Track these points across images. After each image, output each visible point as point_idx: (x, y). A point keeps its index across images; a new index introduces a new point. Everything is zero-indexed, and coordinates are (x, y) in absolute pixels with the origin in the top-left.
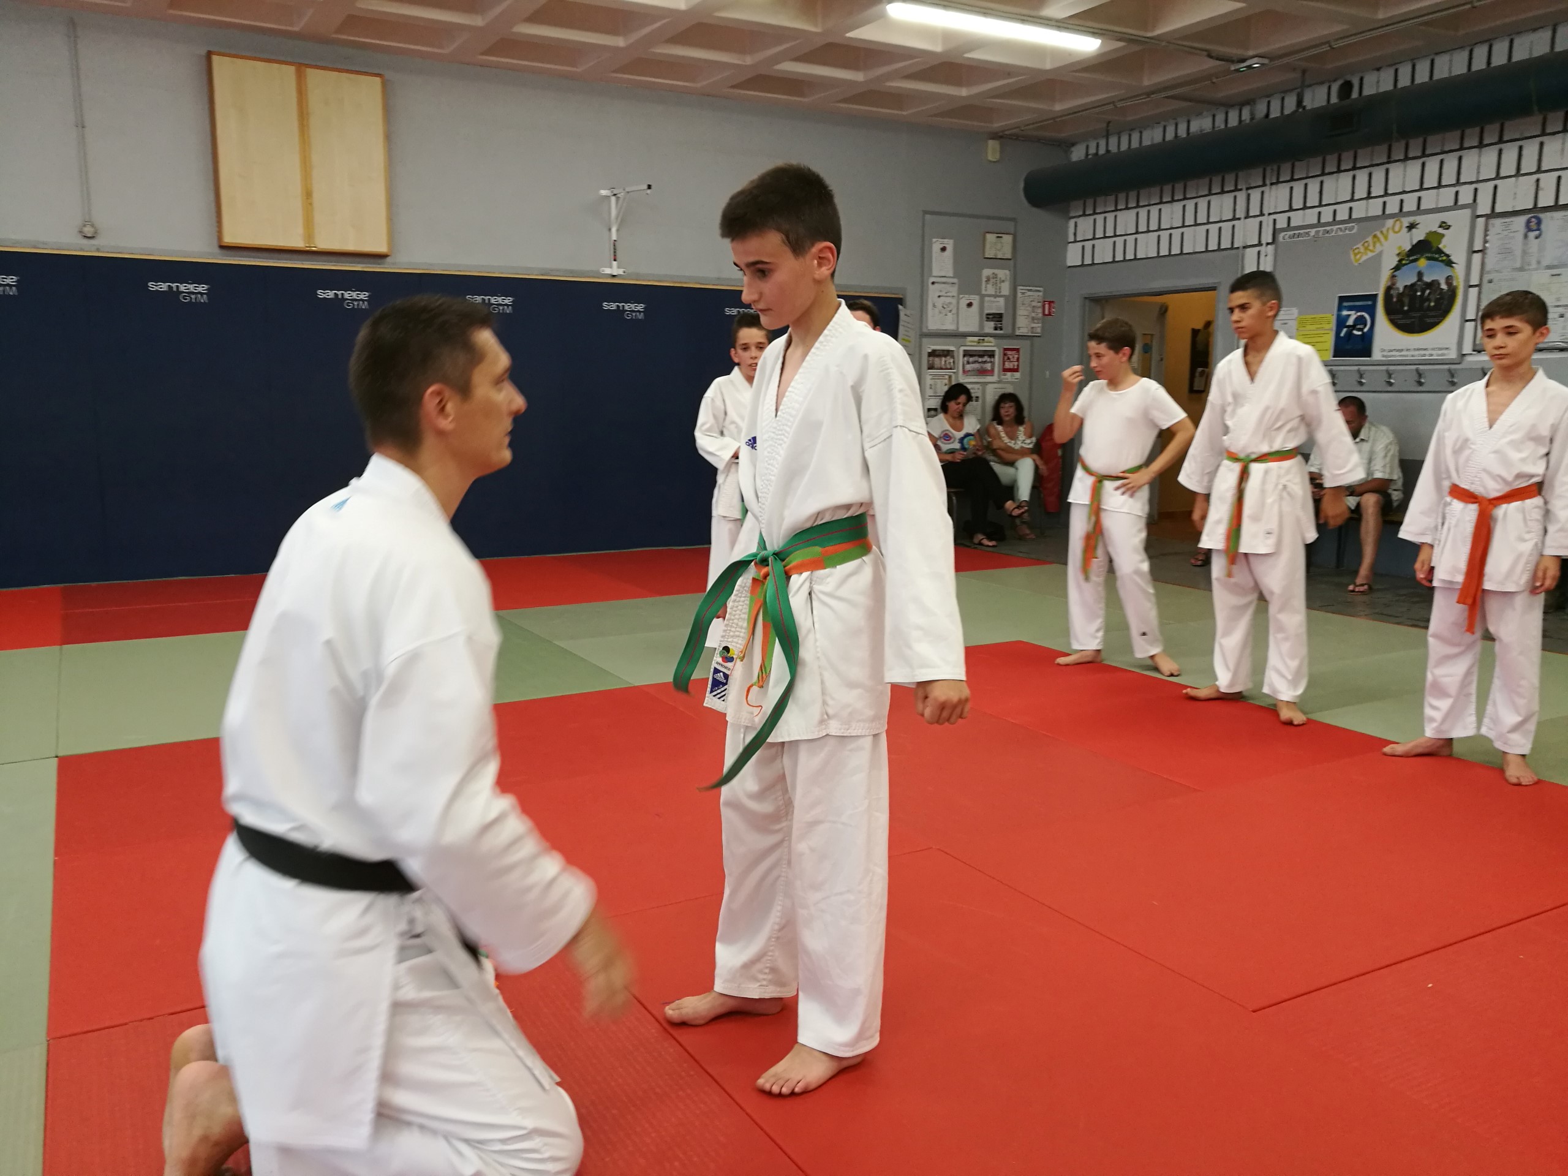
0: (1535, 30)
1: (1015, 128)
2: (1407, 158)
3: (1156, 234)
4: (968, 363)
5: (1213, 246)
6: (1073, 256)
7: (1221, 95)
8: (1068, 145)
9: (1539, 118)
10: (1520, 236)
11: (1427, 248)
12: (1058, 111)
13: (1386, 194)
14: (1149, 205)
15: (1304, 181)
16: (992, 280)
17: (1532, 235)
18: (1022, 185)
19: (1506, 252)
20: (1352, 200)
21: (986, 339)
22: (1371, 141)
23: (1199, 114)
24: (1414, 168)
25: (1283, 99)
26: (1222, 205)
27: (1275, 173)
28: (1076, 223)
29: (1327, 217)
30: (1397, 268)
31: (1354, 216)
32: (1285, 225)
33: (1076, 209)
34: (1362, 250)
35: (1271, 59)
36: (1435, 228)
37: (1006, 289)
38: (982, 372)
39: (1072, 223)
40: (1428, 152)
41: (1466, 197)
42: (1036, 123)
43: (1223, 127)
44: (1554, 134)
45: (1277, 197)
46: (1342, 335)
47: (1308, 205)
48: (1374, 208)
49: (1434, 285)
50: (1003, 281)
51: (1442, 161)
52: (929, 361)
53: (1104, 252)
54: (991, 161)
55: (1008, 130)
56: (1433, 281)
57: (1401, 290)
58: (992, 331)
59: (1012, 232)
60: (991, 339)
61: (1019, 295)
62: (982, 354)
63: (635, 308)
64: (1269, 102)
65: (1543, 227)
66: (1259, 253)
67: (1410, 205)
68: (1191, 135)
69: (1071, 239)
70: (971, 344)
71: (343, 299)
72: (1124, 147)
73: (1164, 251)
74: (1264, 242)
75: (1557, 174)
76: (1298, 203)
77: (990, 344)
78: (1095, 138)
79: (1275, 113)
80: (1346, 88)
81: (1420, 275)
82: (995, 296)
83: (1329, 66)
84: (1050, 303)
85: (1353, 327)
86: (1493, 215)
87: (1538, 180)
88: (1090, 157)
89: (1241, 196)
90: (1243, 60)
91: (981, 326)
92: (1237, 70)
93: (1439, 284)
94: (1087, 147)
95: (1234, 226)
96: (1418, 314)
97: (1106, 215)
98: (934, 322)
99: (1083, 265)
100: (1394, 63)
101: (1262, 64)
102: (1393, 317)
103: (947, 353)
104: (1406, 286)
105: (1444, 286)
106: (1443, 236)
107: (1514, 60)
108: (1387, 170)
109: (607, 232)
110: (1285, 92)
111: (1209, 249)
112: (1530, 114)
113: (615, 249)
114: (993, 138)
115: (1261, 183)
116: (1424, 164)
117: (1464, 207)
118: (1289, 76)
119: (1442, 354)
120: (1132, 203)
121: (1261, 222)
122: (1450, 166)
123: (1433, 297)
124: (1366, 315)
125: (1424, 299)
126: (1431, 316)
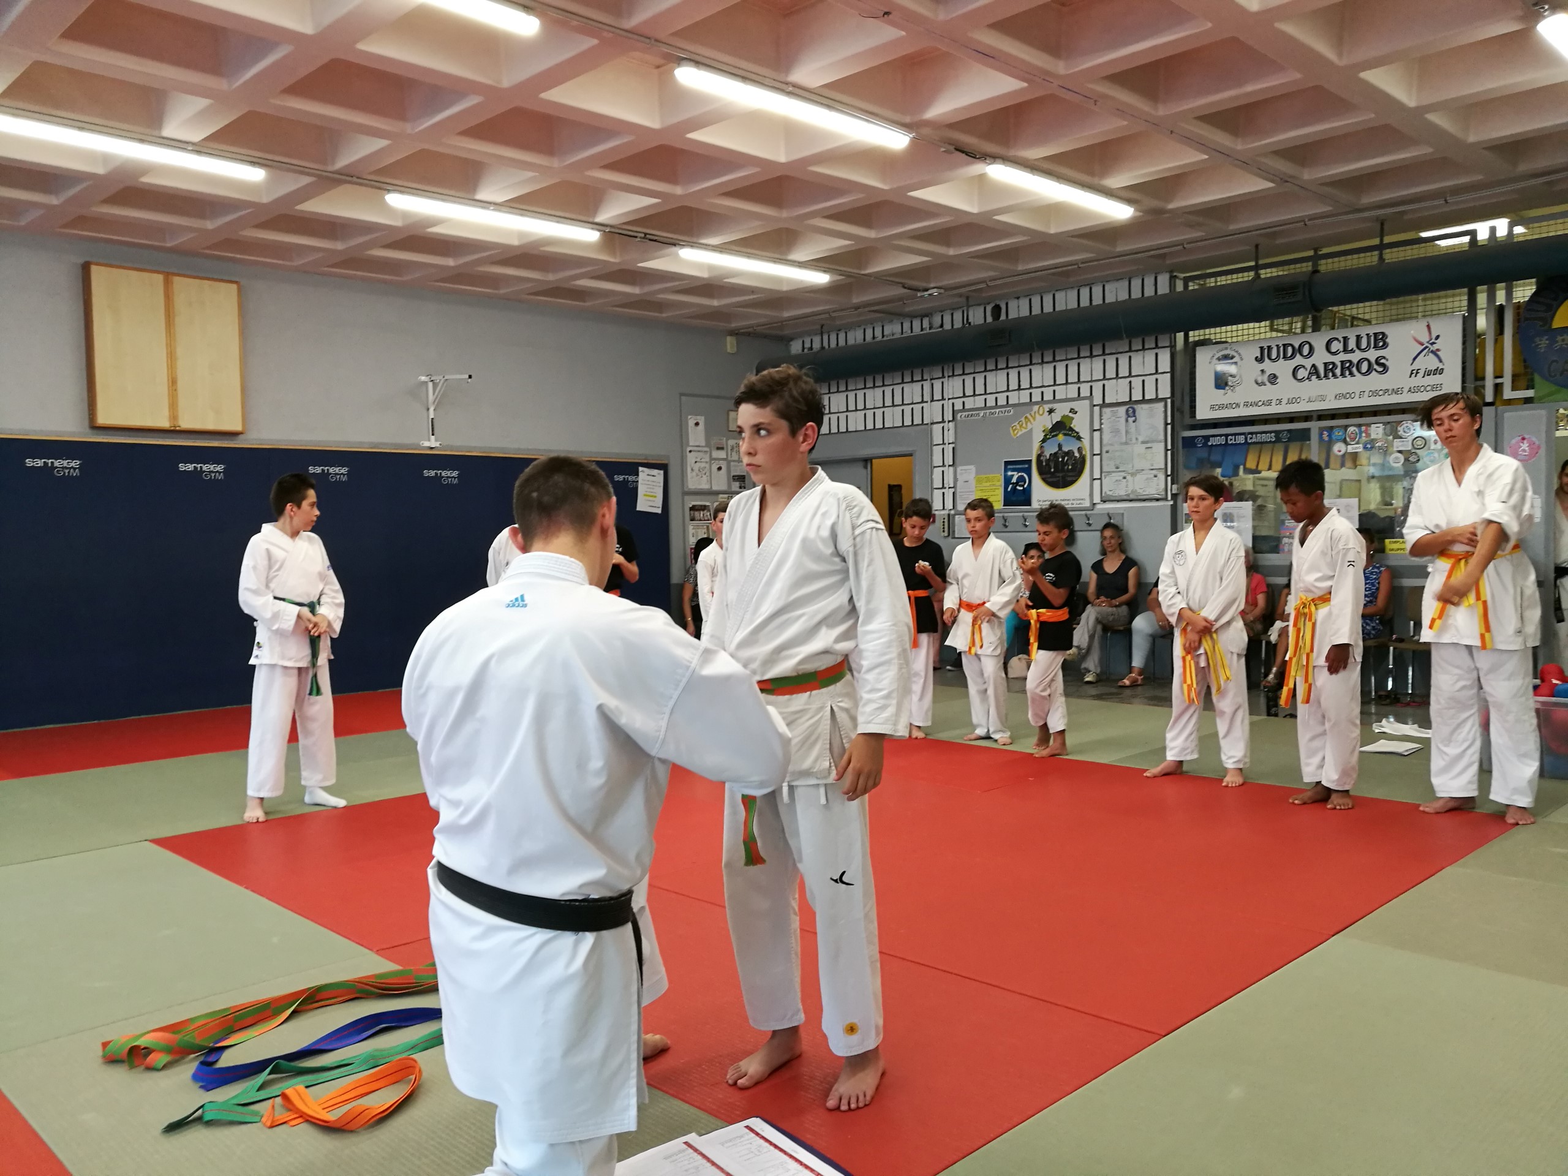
0: (1118, 280)
1: (750, 328)
2: (1043, 362)
3: (863, 412)
5: (908, 422)
7: (907, 309)
8: (789, 339)
9: (1127, 341)
10: (1123, 420)
11: (1062, 427)
12: (784, 317)
13: (1031, 387)
14: (856, 390)
15: (972, 376)
17: (1131, 420)
19: (1116, 431)
20: (1008, 390)
22: (1019, 351)
23: (892, 321)
24: (1048, 370)
25: (952, 314)
26: (913, 391)
27: (951, 368)
29: (991, 402)
30: (1044, 441)
31: (1010, 403)
32: (962, 408)
34: (1018, 427)
35: (946, 289)
36: (1067, 413)
40: (1057, 359)
41: (1085, 392)
42: (767, 325)
43: (910, 331)
44: (1137, 351)
45: (954, 386)
46: (1009, 489)
47: (977, 393)
48: (1024, 397)
49: (1069, 453)
51: (1067, 366)
52: (690, 514)
54: (729, 353)
55: (743, 329)
56: (1069, 451)
57: (1048, 457)
63: (450, 475)
64: (942, 316)
65: (1136, 414)
66: (943, 427)
67: (1048, 396)
68: (885, 339)
71: (202, 471)
72: (833, 344)
73: (870, 426)
74: (946, 419)
75: (1142, 378)
76: (969, 392)
78: (810, 335)
79: (947, 326)
80: (997, 310)
81: (1060, 446)
83: (984, 295)
85: (1017, 484)
86: (1104, 405)
87: (1130, 382)
88: (806, 350)
89: (927, 385)
90: (927, 290)
91: (729, 486)
92: (922, 296)
93: (1073, 453)
94: (803, 341)
95: (922, 408)
96: (1060, 475)
98: (695, 482)
100: (1029, 295)
101: (940, 293)
102: (1044, 476)
103: (704, 508)
104: (1051, 454)
106: (1073, 418)
107: (1107, 301)
108: (1030, 370)
109: (425, 411)
110: (953, 309)
111: (905, 424)
112: (1121, 338)
113: (432, 425)
114: (731, 335)
115: (941, 376)
116: (1055, 367)
117: (1085, 398)
118: (957, 300)
119: (1080, 504)
120: (842, 388)
121: (943, 405)
122: (1072, 369)
123: (1070, 462)
124: (1025, 475)
125: (1064, 464)
126: (1070, 476)
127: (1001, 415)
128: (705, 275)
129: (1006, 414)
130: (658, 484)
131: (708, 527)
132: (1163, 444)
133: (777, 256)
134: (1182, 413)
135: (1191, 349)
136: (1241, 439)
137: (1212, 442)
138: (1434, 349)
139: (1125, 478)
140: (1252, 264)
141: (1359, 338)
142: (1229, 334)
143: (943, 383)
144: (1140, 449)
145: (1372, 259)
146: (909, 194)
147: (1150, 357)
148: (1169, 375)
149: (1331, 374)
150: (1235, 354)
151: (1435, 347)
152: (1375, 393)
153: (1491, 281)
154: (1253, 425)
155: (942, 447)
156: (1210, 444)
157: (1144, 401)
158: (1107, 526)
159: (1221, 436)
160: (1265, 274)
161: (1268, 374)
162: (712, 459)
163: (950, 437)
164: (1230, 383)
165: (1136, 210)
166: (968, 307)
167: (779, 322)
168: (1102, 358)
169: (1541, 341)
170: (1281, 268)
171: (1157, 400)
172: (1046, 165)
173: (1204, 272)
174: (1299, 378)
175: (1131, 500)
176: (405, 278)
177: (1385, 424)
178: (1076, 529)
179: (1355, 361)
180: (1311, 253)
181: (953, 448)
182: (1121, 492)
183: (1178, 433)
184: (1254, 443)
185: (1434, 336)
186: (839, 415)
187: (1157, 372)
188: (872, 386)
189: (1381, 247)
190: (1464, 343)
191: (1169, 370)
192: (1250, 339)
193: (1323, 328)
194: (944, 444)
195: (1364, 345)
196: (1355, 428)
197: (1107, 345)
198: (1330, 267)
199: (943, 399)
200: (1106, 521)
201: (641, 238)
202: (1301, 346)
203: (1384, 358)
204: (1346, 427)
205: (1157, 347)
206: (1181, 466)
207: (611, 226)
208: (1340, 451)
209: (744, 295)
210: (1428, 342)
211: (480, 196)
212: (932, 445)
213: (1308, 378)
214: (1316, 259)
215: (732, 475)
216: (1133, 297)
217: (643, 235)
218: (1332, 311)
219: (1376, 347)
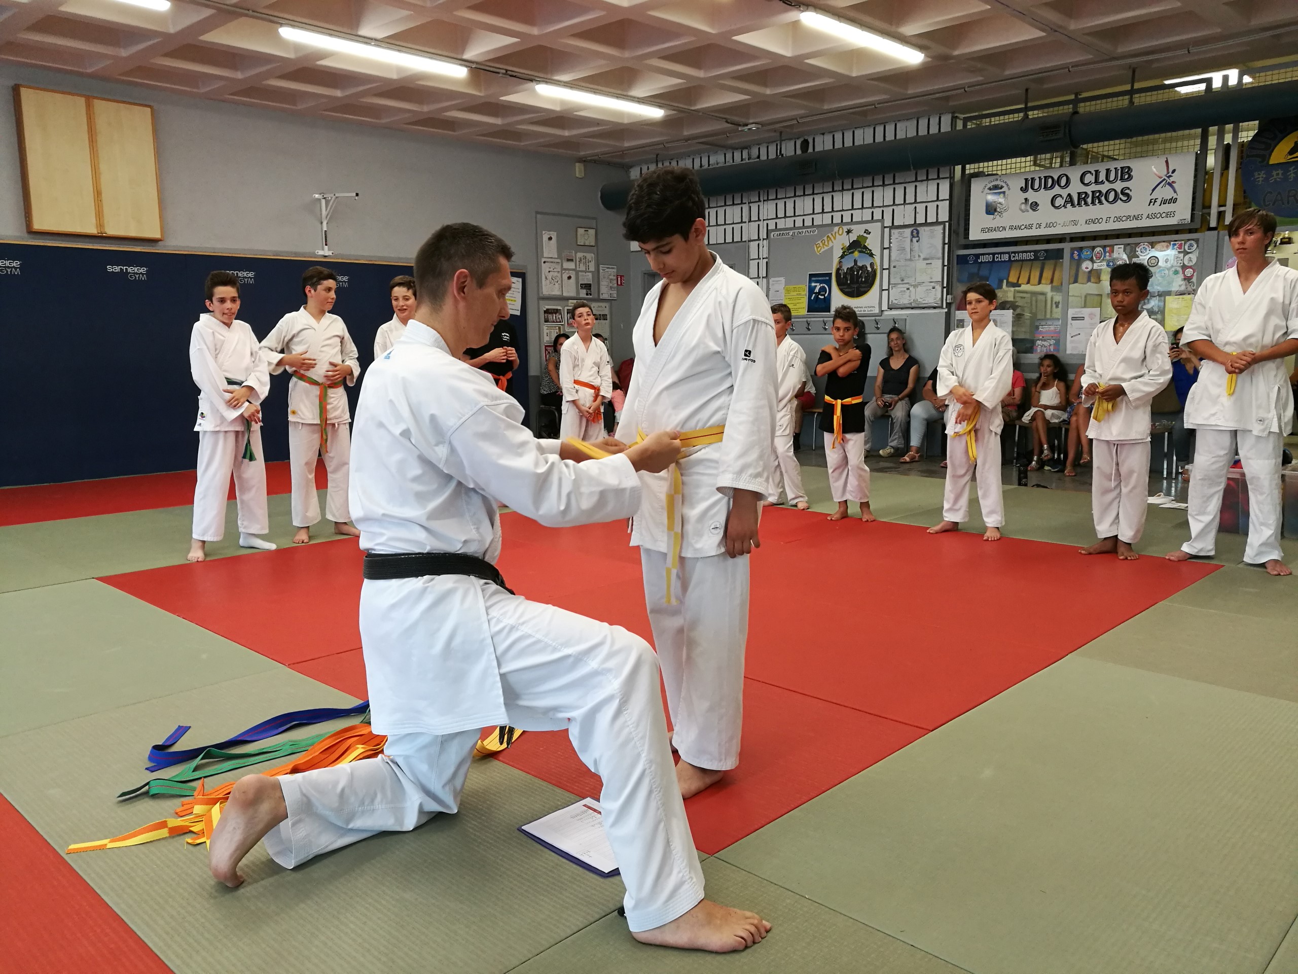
0: (907, 120)
1: (595, 156)
2: (843, 190)
5: (729, 240)
7: (730, 142)
8: (627, 167)
9: (913, 172)
10: (908, 240)
11: (857, 245)
12: (624, 147)
13: (833, 211)
15: (784, 200)
16: (583, 261)
17: (915, 240)
18: (599, 195)
19: (902, 249)
20: (813, 213)
22: (821, 179)
23: (717, 152)
24: (847, 196)
25: (768, 147)
26: (734, 213)
27: (766, 193)
29: (799, 223)
30: (842, 257)
31: (815, 224)
32: (774, 228)
34: (821, 245)
35: (763, 124)
36: (862, 233)
37: (592, 268)
40: (854, 187)
41: (878, 216)
42: (609, 153)
43: (731, 161)
44: (922, 181)
45: (768, 209)
46: (812, 298)
47: (787, 215)
48: (827, 219)
49: (863, 268)
50: (590, 261)
51: (863, 193)
52: (545, 317)
54: (578, 178)
55: (589, 157)
56: (863, 266)
57: (845, 271)
58: (585, 296)
59: (594, 226)
61: (601, 271)
63: (341, 280)
64: (759, 148)
65: (920, 235)
66: (759, 244)
67: (847, 219)
68: (711, 167)
71: (127, 273)
74: (761, 238)
75: (924, 205)
76: (781, 214)
78: (646, 163)
79: (763, 157)
80: (805, 144)
81: (855, 262)
82: (585, 272)
83: (795, 131)
84: (621, 276)
85: (819, 293)
86: (893, 227)
87: (915, 208)
89: (745, 208)
90: (747, 125)
91: (578, 293)
92: (742, 131)
93: (867, 267)
95: (742, 227)
96: (855, 286)
98: (549, 288)
100: (832, 132)
101: (758, 128)
102: (842, 287)
103: (556, 311)
104: (848, 268)
105: (869, 269)
106: (867, 238)
107: (897, 138)
108: (832, 196)
109: (320, 225)
110: (769, 142)
111: (727, 242)
112: (909, 169)
113: (326, 237)
114: (579, 162)
115: (758, 200)
116: (853, 194)
117: (878, 221)
118: (773, 134)
119: (871, 311)
121: (759, 225)
122: (868, 196)
123: (863, 275)
124: (826, 286)
125: (858, 276)
126: (864, 287)
127: (807, 232)
128: (558, 108)
129: (812, 233)
130: (518, 290)
132: (941, 260)
133: (619, 92)
134: (957, 234)
135: (967, 180)
136: (1006, 258)
137: (982, 259)
138: (1170, 182)
139: (908, 289)
140: (1022, 106)
141: (1108, 171)
142: (999, 168)
143: (759, 206)
144: (921, 264)
145: (1124, 102)
146: (735, 38)
147: (932, 186)
148: (948, 202)
149: (1083, 202)
150: (1004, 185)
151: (1172, 179)
152: (1119, 219)
153: (1221, 122)
154: (1016, 246)
155: (757, 261)
156: (979, 261)
157: (926, 224)
158: (894, 330)
159: (989, 254)
160: (1031, 114)
161: (1030, 203)
162: (563, 269)
163: (764, 252)
164: (998, 210)
165: (926, 56)
166: (781, 141)
167: (619, 152)
168: (892, 187)
169: (1259, 174)
170: (1046, 110)
171: (937, 223)
172: (852, 14)
173: (980, 113)
174: (1057, 205)
175: (912, 308)
176: (300, 107)
177: (1126, 245)
178: (867, 331)
179: (1104, 192)
180: (1072, 97)
181: (767, 262)
182: (905, 301)
183: (953, 251)
184: (1014, 261)
185: (1171, 171)
187: (938, 199)
189: (1131, 92)
190: (1195, 176)
191: (948, 198)
192: (1017, 172)
193: (1079, 164)
194: (759, 258)
195: (1112, 177)
196: (1101, 249)
197: (897, 175)
198: (1088, 109)
199: (759, 220)
200: (891, 326)
201: (503, 74)
202: (1060, 178)
203: (1129, 188)
204: (1093, 248)
205: (938, 178)
206: (955, 280)
207: (477, 63)
208: (1087, 268)
209: (590, 127)
210: (1166, 176)
211: (363, 32)
212: (749, 260)
213: (1064, 206)
214: (1076, 102)
215: (580, 283)
216: (920, 134)
217: (504, 71)
218: (1086, 149)
219: (1122, 179)
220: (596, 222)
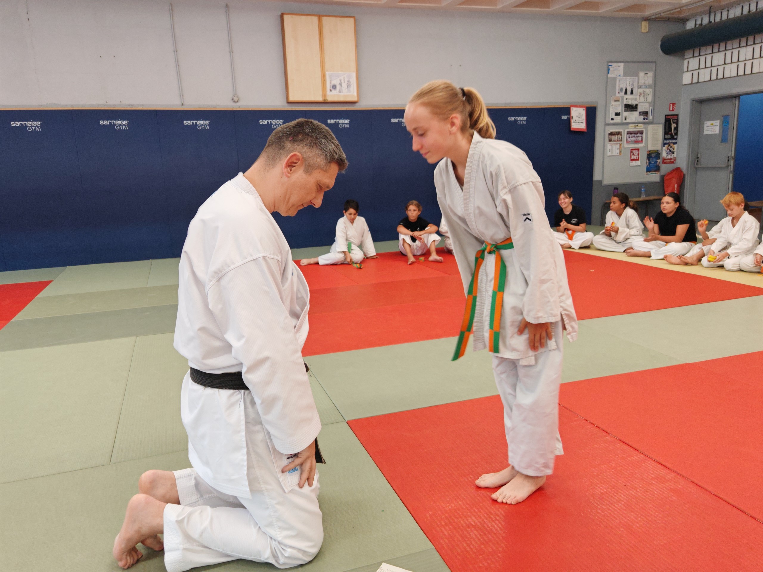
1: (658, 14)
3: (736, 64)
4: (629, 137)
6: (686, 79)
8: (684, 20)
12: (683, 3)
14: (733, 49)
16: (642, 94)
18: (660, 44)
21: (639, 125)
28: (688, 62)
33: (688, 54)
37: (650, 98)
38: (637, 142)
39: (686, 62)
42: (670, 11)
50: (649, 95)
52: (609, 137)
53: (705, 76)
54: (642, 33)
55: (652, 16)
58: (642, 121)
60: (642, 125)
61: (657, 101)
62: (636, 133)
69: (686, 69)
70: (631, 128)
71: (338, 124)
72: (718, 19)
73: (741, 72)
77: (640, 127)
78: (701, 15)
82: (644, 103)
84: (673, 104)
88: (697, 26)
91: (636, 118)
94: (696, 20)
97: (707, 56)
99: (692, 83)
103: (619, 133)
114: (644, 21)
120: (723, 48)
131: (620, 145)
167: (677, 8)
186: (718, 67)
188: (745, 45)
215: (639, 111)
220: (656, 65)
